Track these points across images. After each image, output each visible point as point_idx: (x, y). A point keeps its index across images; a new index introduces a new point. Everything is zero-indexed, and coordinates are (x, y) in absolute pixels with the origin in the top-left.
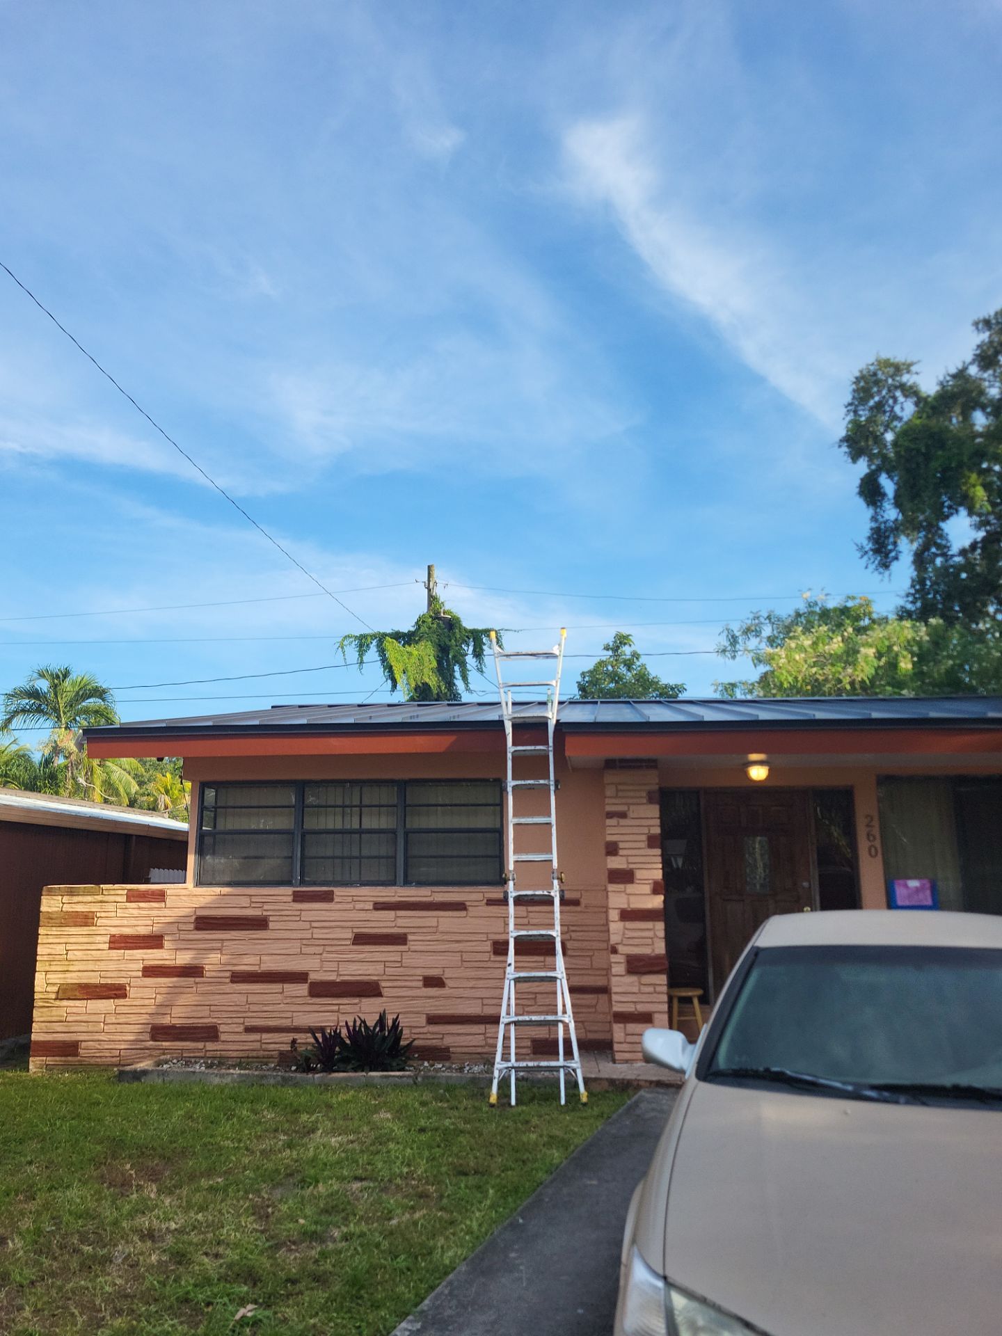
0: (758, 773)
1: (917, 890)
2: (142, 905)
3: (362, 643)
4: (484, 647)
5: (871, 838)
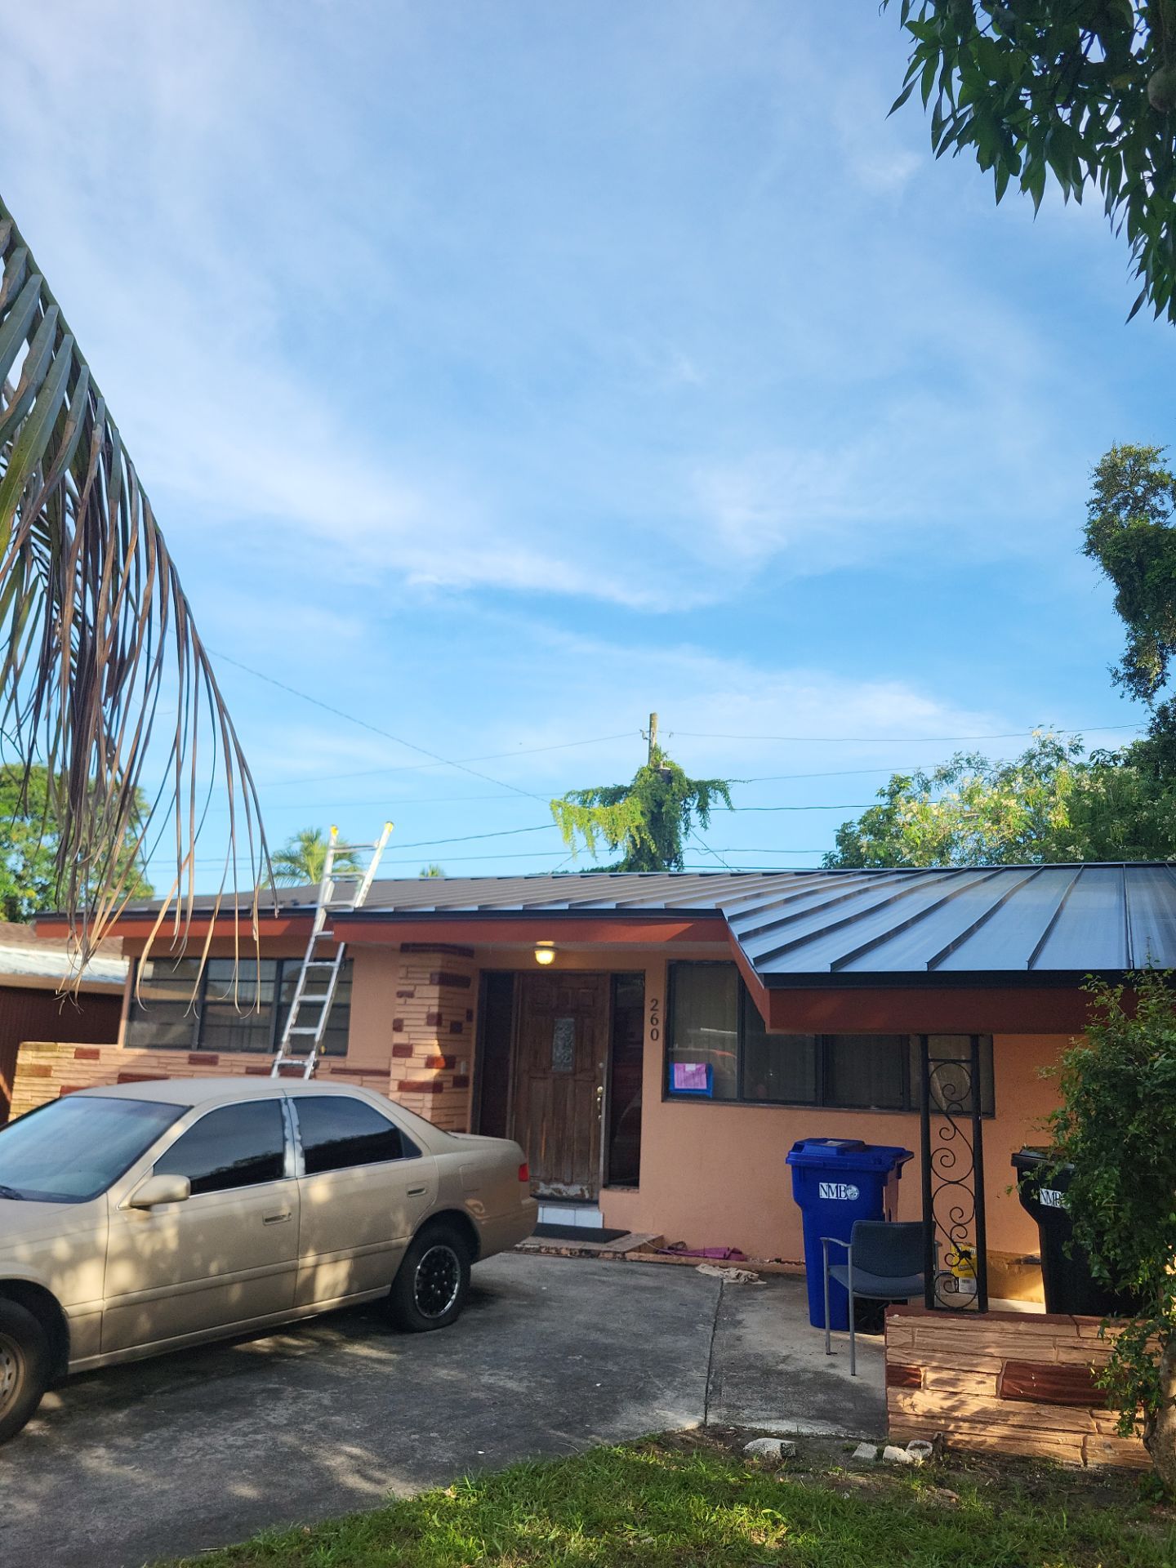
0: (545, 957)
1: (693, 1075)
2: (84, 1061)
3: (585, 797)
4: (709, 800)
5: (655, 1021)
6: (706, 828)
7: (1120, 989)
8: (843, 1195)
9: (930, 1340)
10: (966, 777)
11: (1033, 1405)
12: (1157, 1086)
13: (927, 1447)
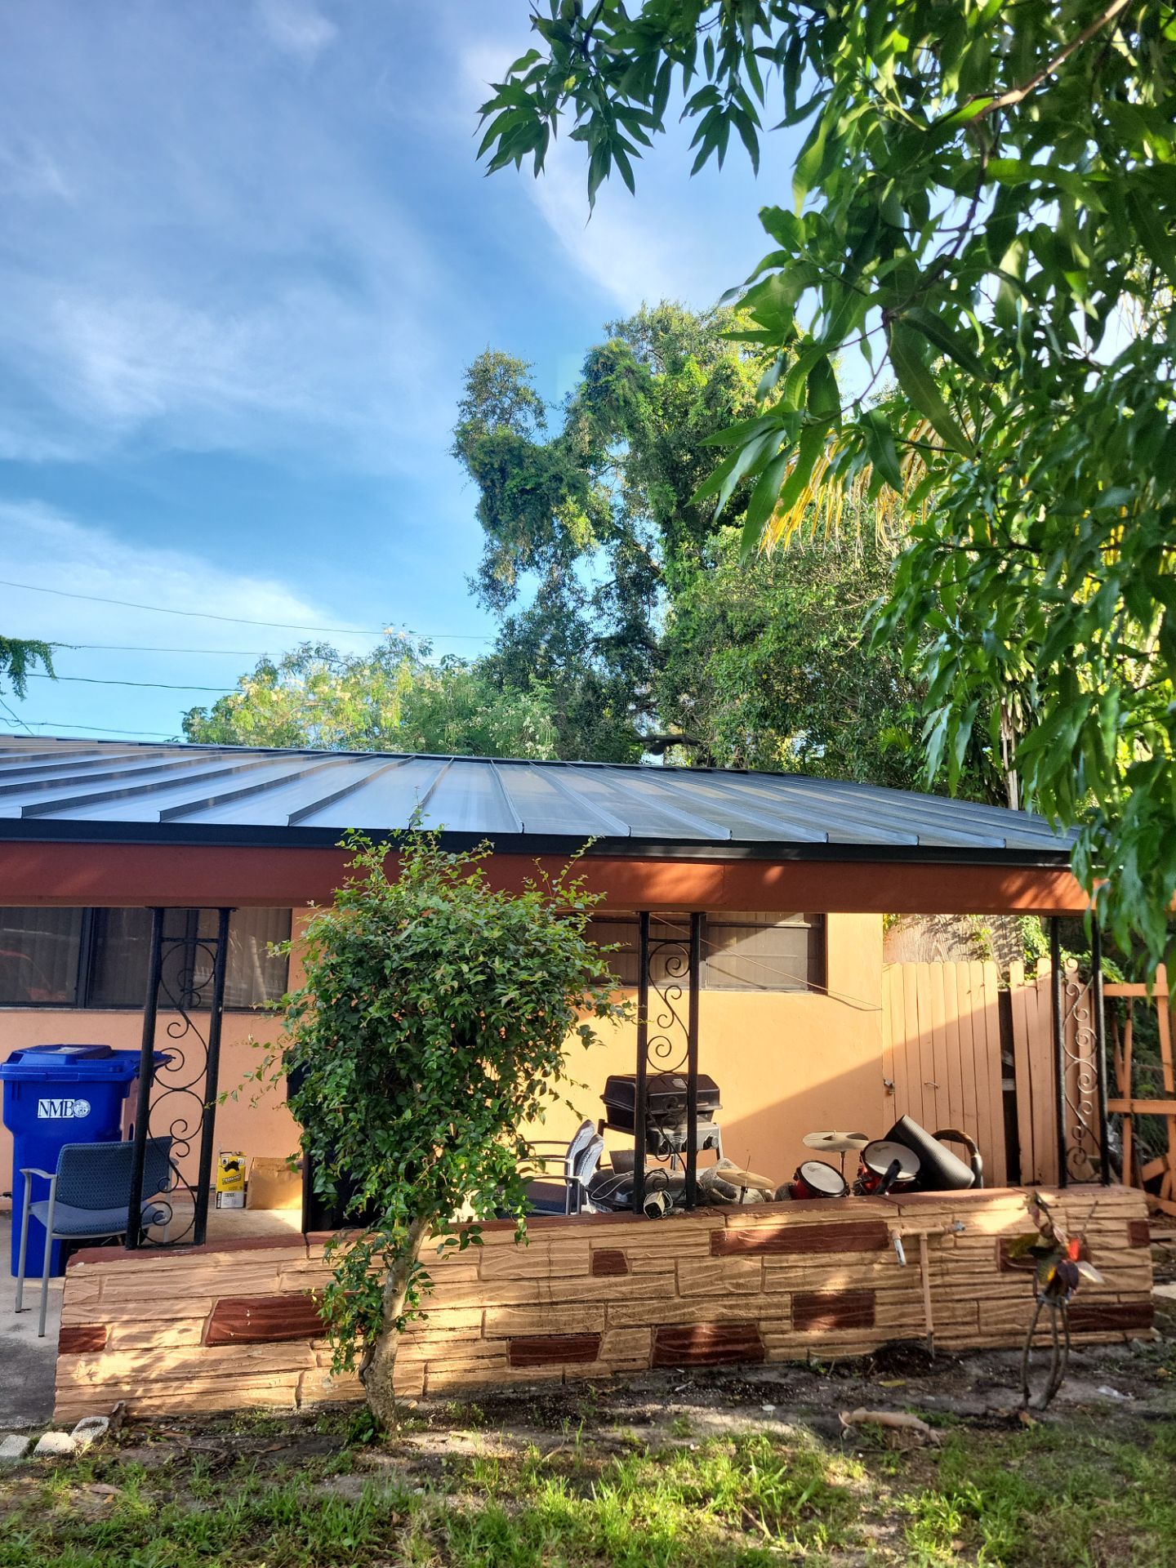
4: (26, 664)
6: (22, 696)
7: (385, 848)
8: (69, 1111)
9: (122, 1289)
10: (316, 666)
11: (244, 1347)
12: (406, 959)
13: (100, 1424)
